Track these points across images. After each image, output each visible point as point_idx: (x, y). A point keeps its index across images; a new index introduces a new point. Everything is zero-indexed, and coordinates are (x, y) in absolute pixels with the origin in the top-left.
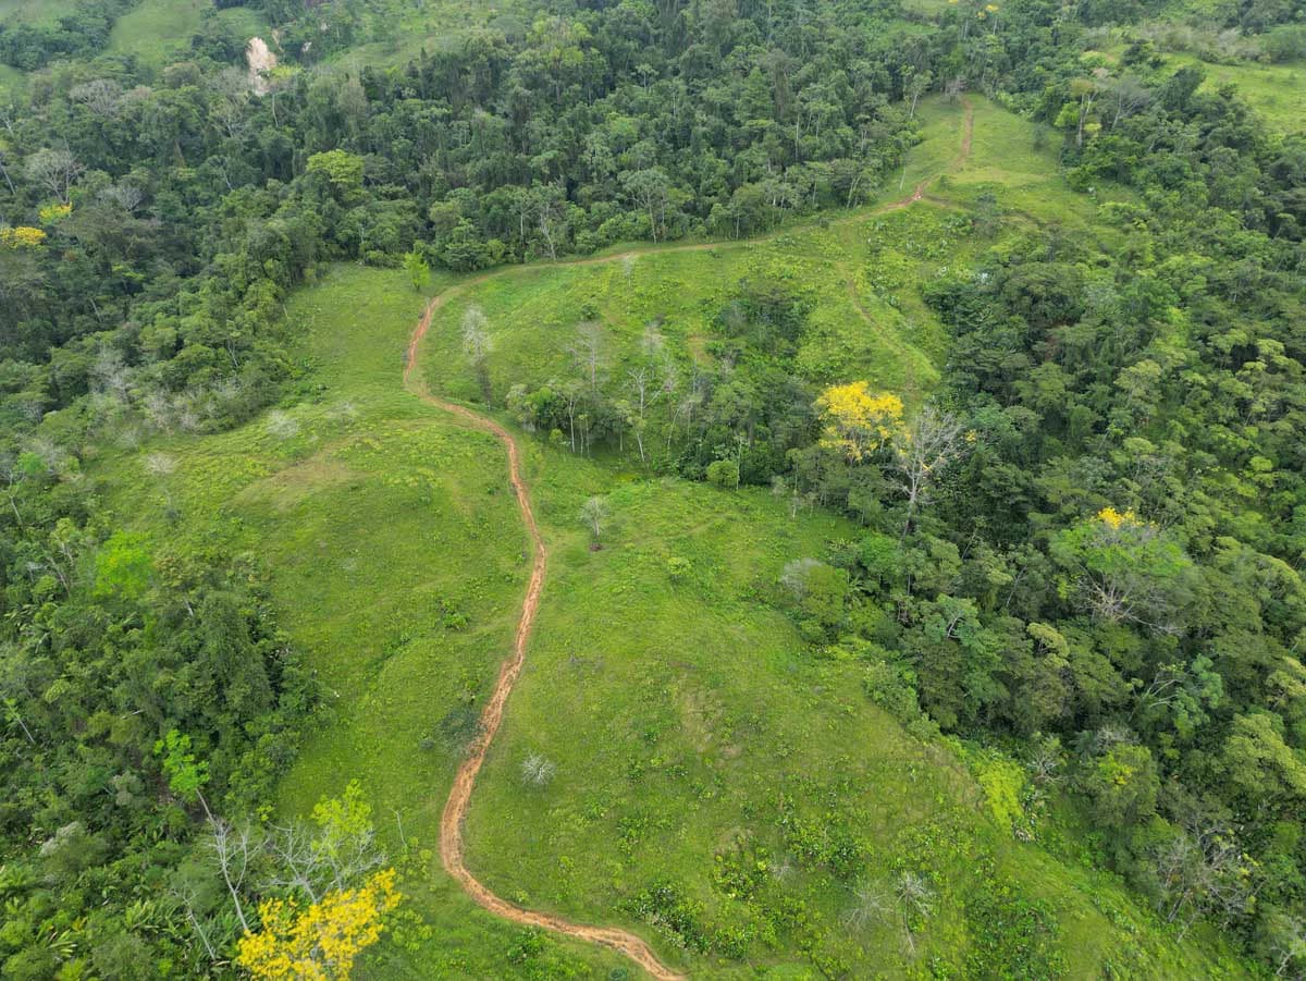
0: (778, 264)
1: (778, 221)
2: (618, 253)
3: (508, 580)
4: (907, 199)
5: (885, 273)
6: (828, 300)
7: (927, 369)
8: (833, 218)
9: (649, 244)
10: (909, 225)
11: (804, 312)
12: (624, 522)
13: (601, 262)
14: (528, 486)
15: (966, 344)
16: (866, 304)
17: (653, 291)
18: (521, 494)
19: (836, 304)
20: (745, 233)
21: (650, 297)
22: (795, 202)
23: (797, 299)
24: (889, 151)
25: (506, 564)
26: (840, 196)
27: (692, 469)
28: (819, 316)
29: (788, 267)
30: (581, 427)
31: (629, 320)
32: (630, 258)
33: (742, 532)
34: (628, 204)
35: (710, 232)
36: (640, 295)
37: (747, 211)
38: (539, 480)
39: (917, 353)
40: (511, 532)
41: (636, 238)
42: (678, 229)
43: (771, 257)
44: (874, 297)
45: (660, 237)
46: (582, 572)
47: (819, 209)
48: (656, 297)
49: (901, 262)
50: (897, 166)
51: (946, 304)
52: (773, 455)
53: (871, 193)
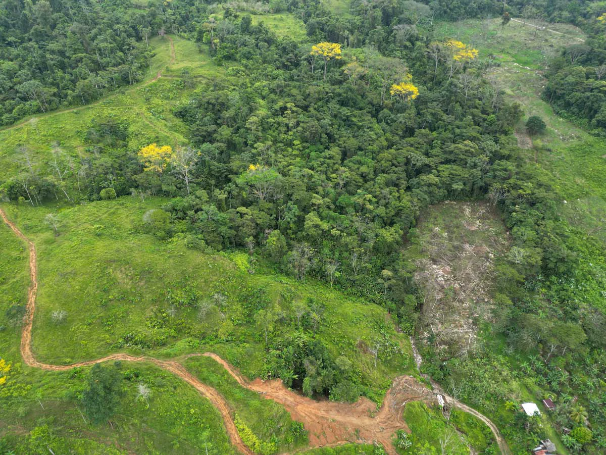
0: (107, 112)
1: (101, 95)
2: (27, 121)
3: (17, 259)
4: (155, 78)
5: (155, 107)
6: (134, 122)
7: (182, 138)
8: (127, 90)
9: (41, 114)
10: (159, 87)
11: (126, 128)
12: (68, 223)
13: (19, 126)
14: (14, 224)
15: (194, 127)
16: (151, 120)
17: (50, 132)
18: (12, 227)
19: (138, 122)
20: (87, 102)
21: (50, 135)
22: (107, 86)
23: (121, 124)
24: (142, 60)
25: (15, 254)
26: (126, 81)
27: (94, 197)
28: (132, 129)
29: (112, 112)
30: (33, 193)
31: (42, 147)
32: (34, 120)
33: (123, 212)
34: (24, 99)
35: (71, 104)
36: (45, 136)
37: (85, 92)
38: (19, 219)
39: (176, 134)
40: (13, 241)
41: (34, 113)
42: (54, 105)
43: (103, 109)
44: (153, 117)
45: (46, 110)
46: (55, 245)
47: (119, 87)
48: (53, 135)
49: (160, 102)
50: (147, 66)
51: (182, 114)
52: (128, 181)
53: (139, 77)
